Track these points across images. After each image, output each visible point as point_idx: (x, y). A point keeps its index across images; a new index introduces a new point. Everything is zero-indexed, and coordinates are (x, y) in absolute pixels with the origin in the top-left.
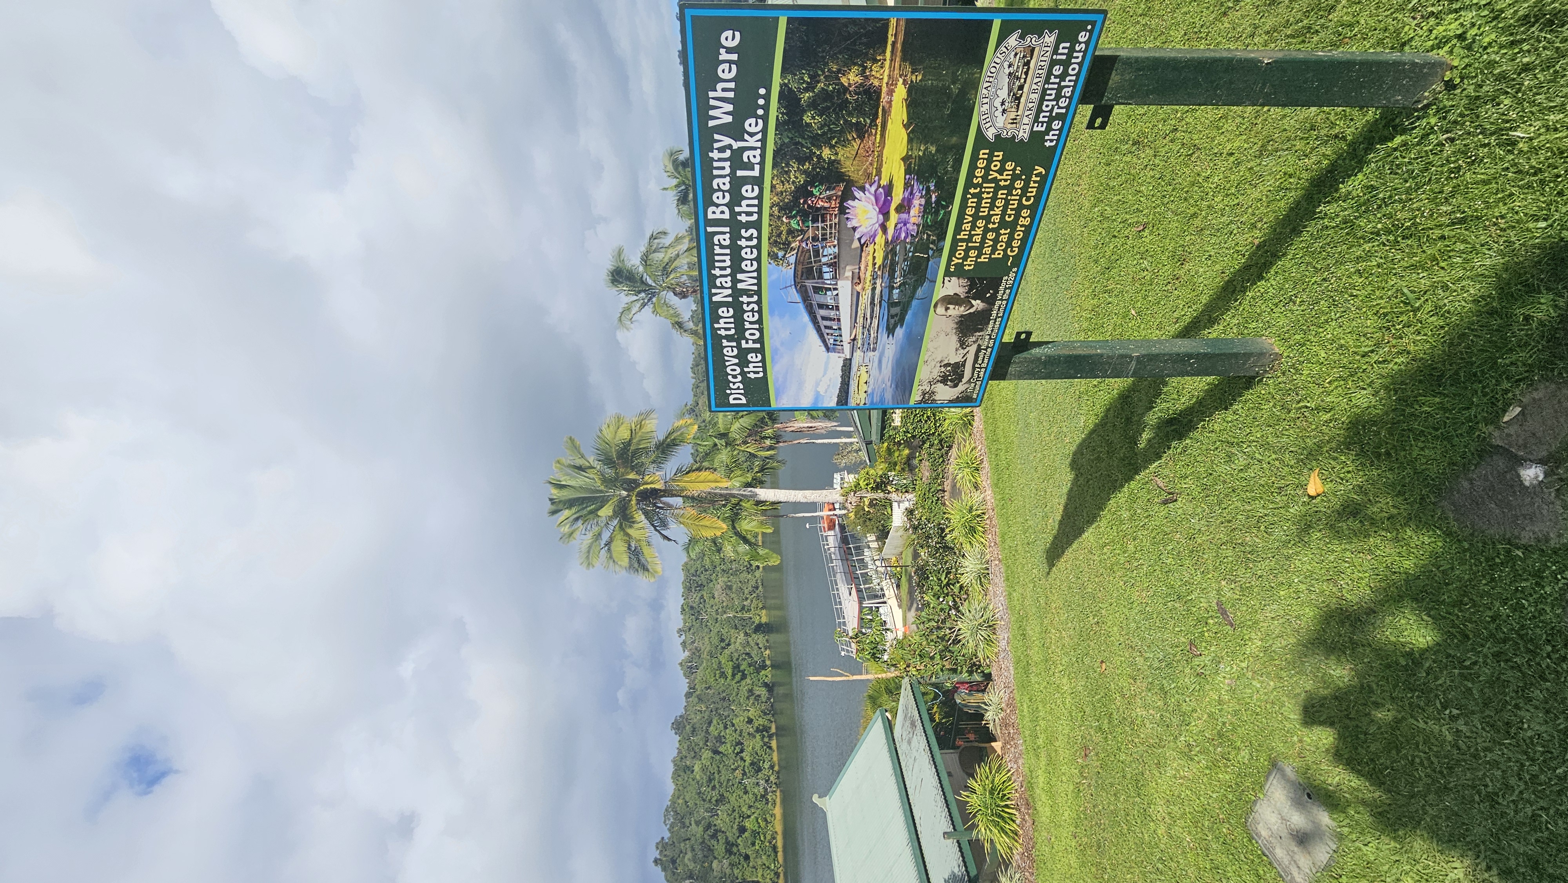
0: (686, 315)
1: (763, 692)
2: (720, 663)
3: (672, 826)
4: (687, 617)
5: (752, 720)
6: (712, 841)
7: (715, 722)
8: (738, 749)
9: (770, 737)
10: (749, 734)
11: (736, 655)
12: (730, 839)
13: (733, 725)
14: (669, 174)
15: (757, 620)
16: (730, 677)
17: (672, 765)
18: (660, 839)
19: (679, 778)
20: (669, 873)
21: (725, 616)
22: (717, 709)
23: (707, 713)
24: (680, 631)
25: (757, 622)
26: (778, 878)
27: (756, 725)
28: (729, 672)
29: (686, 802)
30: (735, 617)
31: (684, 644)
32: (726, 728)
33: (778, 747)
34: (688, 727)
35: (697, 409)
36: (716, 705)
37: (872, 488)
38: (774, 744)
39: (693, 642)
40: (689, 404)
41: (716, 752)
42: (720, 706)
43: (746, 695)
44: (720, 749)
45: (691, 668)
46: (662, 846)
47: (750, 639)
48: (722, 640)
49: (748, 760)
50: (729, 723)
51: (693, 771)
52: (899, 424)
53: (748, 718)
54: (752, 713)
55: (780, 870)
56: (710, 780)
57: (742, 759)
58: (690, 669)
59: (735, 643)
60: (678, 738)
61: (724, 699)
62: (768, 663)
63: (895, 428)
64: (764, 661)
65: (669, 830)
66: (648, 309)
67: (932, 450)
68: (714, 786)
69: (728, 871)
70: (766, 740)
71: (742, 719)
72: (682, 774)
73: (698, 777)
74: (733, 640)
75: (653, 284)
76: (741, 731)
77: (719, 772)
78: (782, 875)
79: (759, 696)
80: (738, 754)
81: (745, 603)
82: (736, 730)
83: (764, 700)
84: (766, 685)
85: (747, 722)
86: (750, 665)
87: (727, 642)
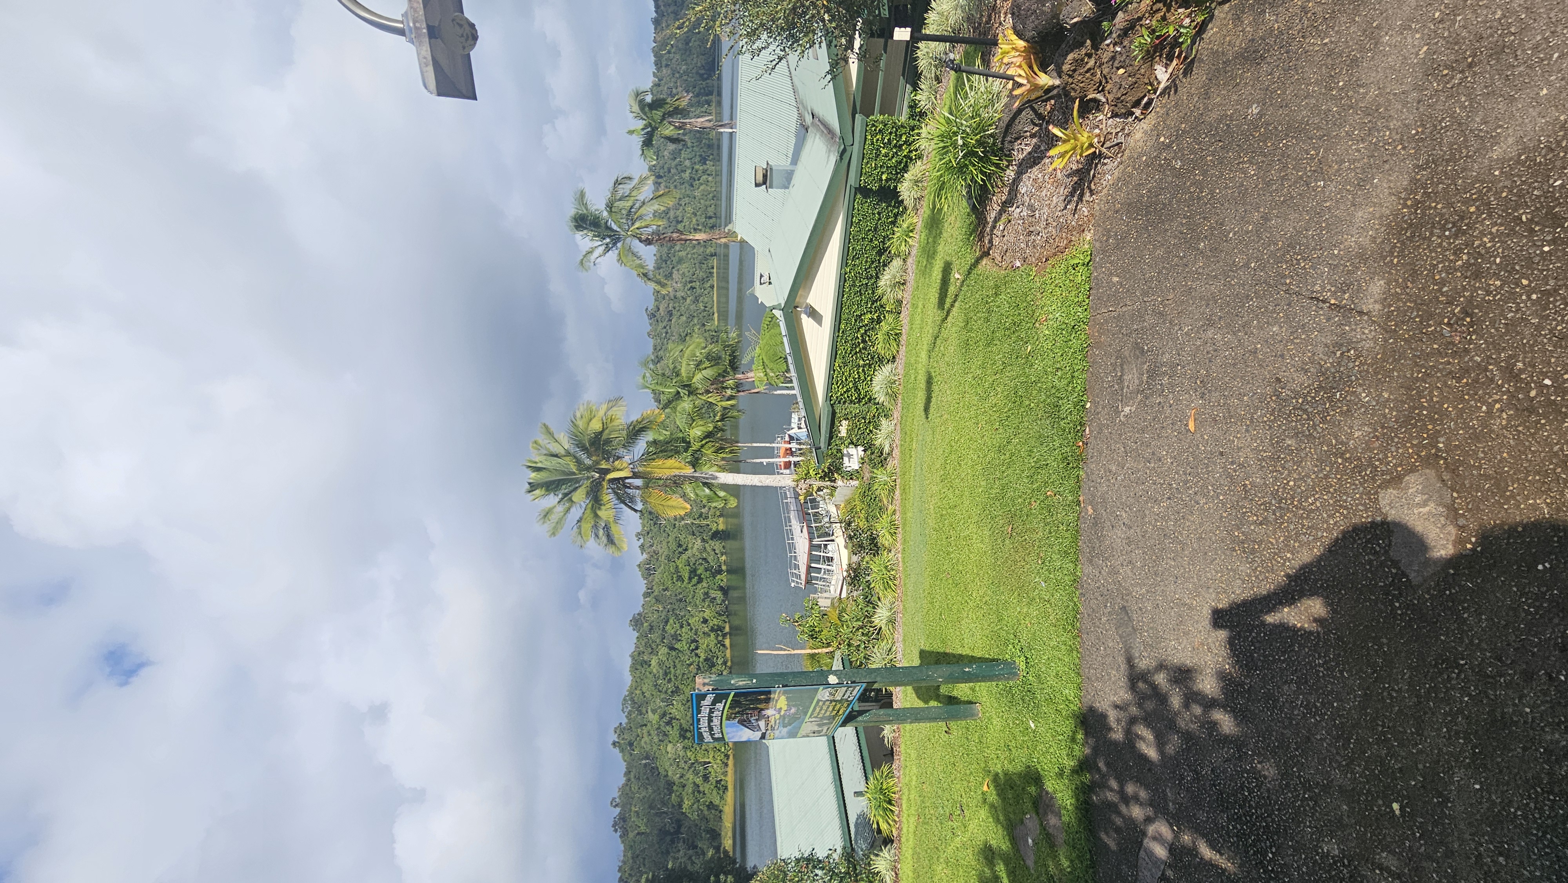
0: (650, 264)
1: (719, 595)
2: (677, 567)
3: (630, 713)
4: (646, 521)
5: (707, 620)
6: (667, 727)
7: (671, 621)
8: (693, 646)
9: (724, 636)
10: (704, 633)
11: (693, 560)
12: (684, 725)
13: (689, 625)
14: (635, 115)
15: (714, 527)
16: (686, 581)
17: (630, 660)
18: (618, 725)
19: (638, 672)
20: (627, 755)
21: (683, 523)
22: (674, 609)
23: (664, 613)
24: (638, 535)
25: (714, 529)
26: (728, 759)
27: (711, 624)
28: (686, 576)
29: (643, 693)
30: (693, 523)
31: (642, 547)
32: (682, 627)
33: (731, 645)
34: (645, 624)
35: (658, 314)
36: (673, 606)
37: (821, 478)
38: (727, 642)
39: (651, 546)
40: (649, 309)
41: (672, 648)
42: (676, 607)
43: (702, 597)
44: (676, 646)
45: (648, 569)
46: (621, 730)
47: (707, 545)
48: (680, 546)
49: (703, 656)
50: (685, 623)
51: (650, 665)
52: (845, 435)
53: (704, 618)
54: (707, 614)
55: (729, 753)
56: (666, 674)
57: (697, 655)
58: (648, 571)
59: (692, 548)
60: (637, 634)
61: (681, 600)
62: (724, 568)
63: (841, 438)
64: (720, 566)
65: (627, 717)
66: (613, 255)
67: (873, 457)
68: (670, 679)
69: (682, 753)
70: (720, 638)
71: (697, 619)
72: (639, 667)
73: (654, 671)
74: (690, 546)
75: (618, 230)
76: (697, 630)
77: (675, 666)
78: (731, 757)
79: (715, 598)
80: (693, 650)
81: (703, 510)
82: (692, 629)
83: (719, 602)
84: (721, 588)
85: (702, 622)
86: (706, 570)
87: (684, 547)
